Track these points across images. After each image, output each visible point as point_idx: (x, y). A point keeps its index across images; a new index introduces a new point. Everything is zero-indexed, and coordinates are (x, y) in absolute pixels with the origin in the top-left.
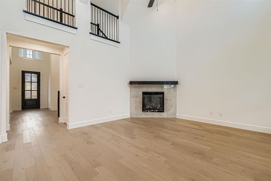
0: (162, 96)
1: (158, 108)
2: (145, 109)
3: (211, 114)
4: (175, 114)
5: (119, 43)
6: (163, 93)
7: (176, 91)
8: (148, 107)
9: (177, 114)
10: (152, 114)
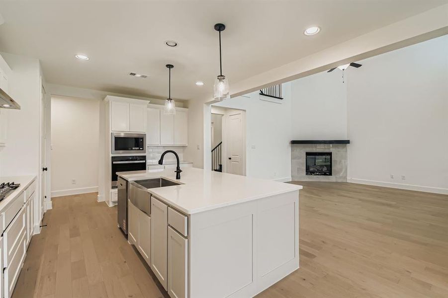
0: (329, 157)
1: (324, 170)
2: (309, 172)
3: (392, 178)
4: (345, 178)
5: (282, 99)
6: (330, 154)
7: (346, 151)
8: (311, 169)
9: (348, 178)
10: (317, 177)
